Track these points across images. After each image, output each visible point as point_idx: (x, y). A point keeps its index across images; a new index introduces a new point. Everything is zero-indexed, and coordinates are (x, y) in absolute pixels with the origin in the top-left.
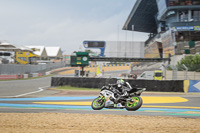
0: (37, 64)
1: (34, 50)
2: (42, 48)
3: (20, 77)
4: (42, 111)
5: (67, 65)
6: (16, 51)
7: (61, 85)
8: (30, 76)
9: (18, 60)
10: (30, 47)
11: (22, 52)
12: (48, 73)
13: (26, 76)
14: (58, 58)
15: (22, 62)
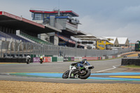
0: (111, 49)
1: (109, 40)
2: (115, 38)
3: (100, 59)
4: (116, 82)
5: (132, 50)
6: (96, 40)
7: (129, 64)
8: (107, 58)
9: (98, 47)
10: (107, 38)
11: (101, 41)
12: (119, 56)
13: (104, 58)
14: (126, 46)
15: (101, 48)
